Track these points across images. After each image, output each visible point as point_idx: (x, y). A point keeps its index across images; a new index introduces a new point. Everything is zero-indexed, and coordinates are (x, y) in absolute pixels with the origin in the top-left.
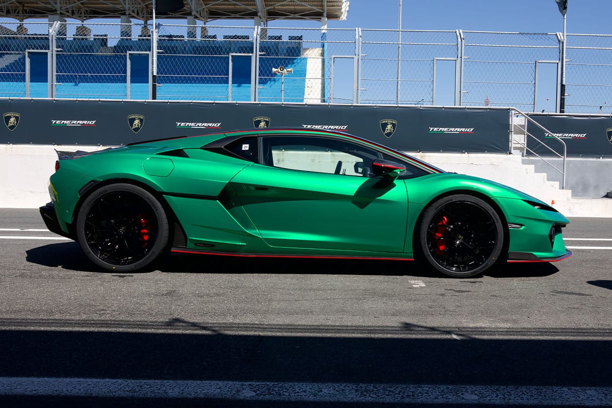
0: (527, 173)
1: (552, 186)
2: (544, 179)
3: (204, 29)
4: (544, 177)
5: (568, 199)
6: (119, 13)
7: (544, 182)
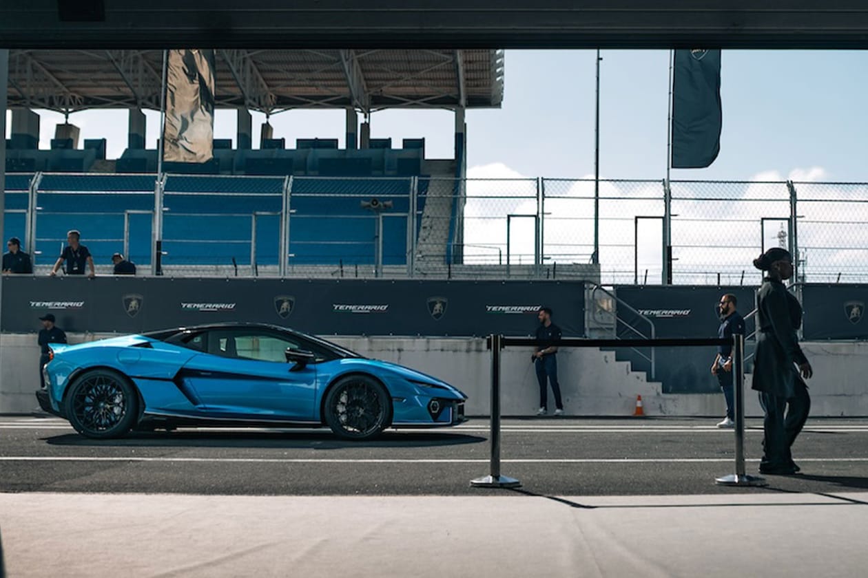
0: (607, 362)
1: (638, 378)
2: (627, 369)
3: (266, 128)
4: (628, 366)
5: (658, 394)
6: (126, 100)
7: (628, 373)
